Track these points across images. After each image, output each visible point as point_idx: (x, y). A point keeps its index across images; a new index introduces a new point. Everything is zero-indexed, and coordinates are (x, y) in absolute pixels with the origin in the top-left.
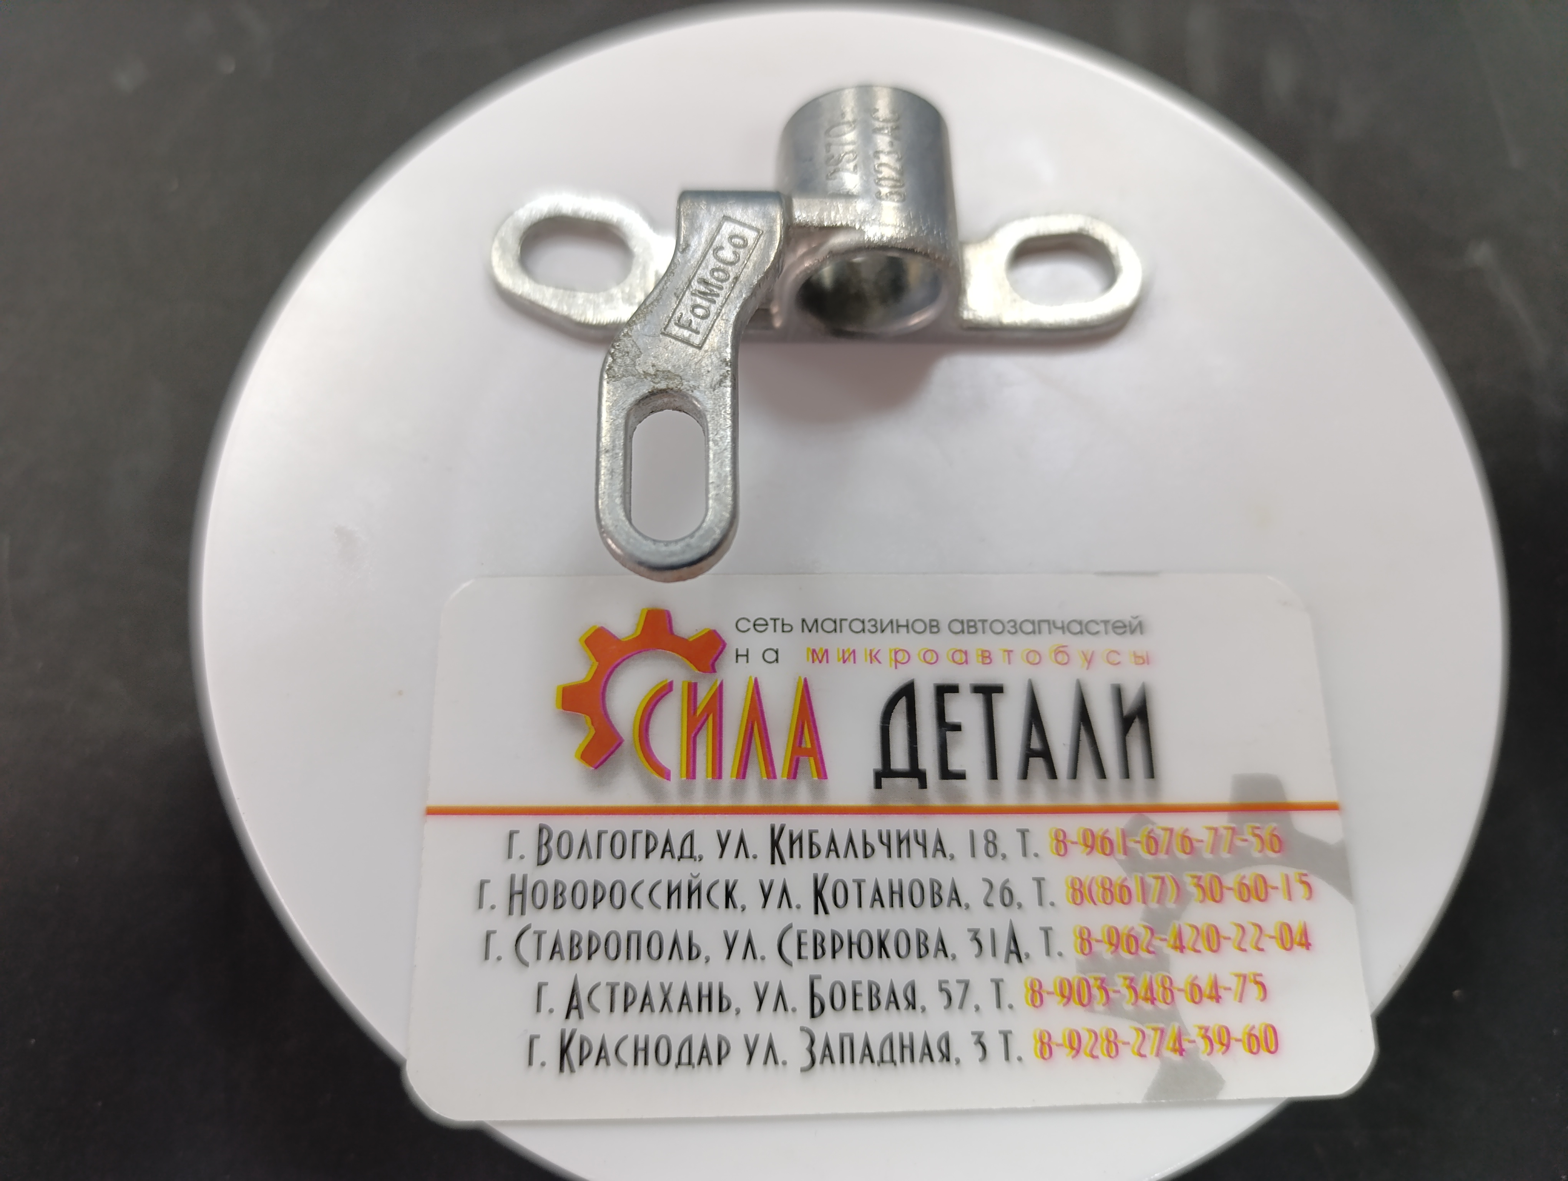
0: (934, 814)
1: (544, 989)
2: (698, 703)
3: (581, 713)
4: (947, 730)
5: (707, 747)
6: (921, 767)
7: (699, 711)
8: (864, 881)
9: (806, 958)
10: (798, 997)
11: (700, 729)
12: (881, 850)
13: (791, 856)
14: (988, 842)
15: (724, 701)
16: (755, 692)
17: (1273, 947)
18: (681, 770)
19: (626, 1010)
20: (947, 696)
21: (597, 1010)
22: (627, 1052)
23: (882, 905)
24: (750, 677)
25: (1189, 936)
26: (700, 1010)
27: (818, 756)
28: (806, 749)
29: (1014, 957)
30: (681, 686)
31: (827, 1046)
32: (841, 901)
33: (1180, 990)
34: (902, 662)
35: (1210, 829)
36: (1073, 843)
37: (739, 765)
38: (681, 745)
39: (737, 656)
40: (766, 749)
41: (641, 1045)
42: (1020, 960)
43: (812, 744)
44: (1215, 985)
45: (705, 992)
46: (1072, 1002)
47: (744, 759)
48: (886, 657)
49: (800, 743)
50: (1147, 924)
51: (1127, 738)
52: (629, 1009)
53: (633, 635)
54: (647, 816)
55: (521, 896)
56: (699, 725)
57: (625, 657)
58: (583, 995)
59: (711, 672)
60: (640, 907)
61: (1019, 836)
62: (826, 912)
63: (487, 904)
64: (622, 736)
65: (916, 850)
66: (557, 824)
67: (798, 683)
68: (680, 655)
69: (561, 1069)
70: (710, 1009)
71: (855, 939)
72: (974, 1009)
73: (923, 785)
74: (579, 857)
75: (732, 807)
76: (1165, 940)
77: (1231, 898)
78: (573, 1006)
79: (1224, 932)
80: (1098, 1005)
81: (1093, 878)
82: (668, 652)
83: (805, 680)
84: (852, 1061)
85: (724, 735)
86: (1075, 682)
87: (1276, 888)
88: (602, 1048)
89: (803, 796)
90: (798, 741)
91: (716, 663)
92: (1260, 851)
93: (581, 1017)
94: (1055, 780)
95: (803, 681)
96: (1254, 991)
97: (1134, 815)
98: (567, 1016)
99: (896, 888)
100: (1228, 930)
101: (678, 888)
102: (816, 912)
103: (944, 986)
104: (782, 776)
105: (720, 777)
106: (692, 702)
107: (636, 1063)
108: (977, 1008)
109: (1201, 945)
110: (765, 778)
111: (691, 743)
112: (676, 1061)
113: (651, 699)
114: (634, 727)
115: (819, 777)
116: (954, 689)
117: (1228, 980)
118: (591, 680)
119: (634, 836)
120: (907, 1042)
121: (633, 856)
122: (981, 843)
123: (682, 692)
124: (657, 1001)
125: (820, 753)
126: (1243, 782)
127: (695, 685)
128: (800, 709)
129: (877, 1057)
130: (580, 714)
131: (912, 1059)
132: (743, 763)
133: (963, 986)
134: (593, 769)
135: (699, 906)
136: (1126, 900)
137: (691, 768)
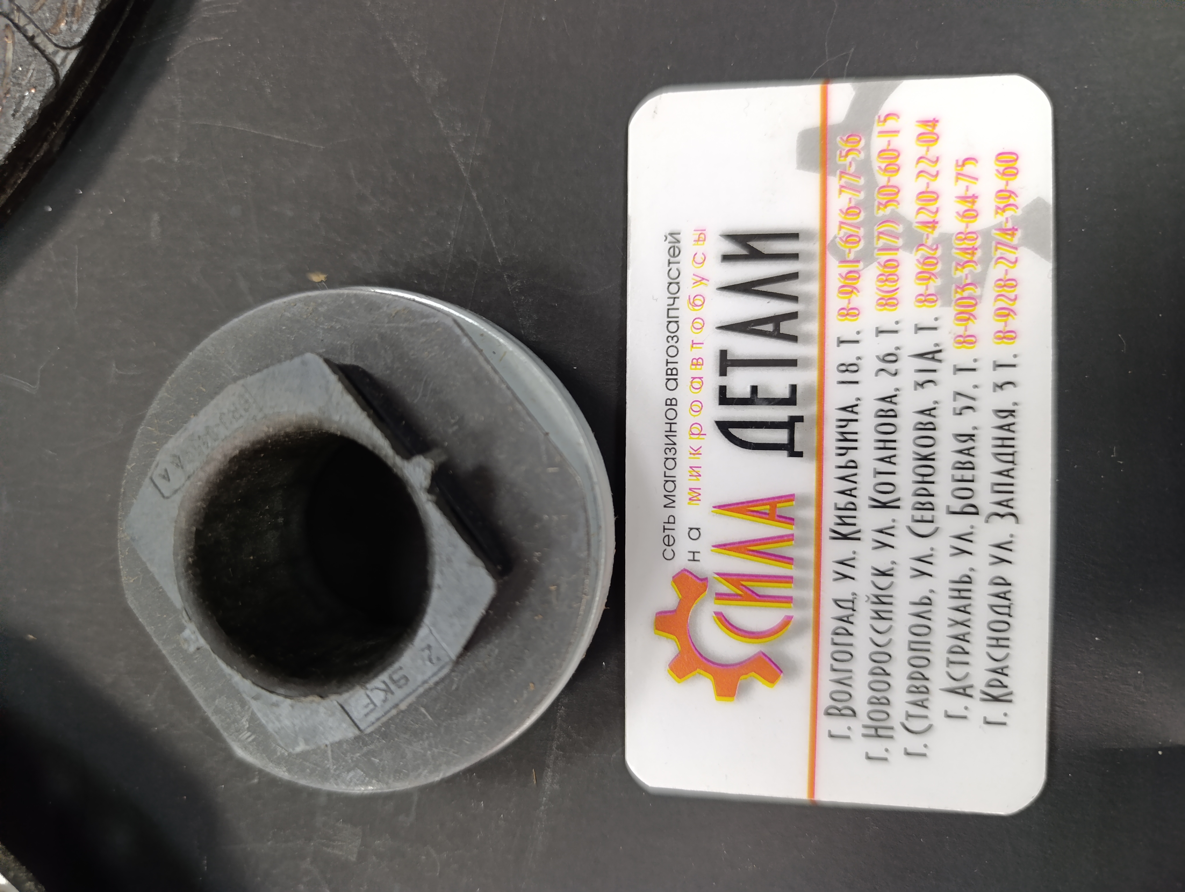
0: (824, 411)
1: (950, 713)
2: (732, 592)
3: (737, 683)
4: (757, 398)
5: (767, 587)
6: (786, 419)
7: (739, 592)
8: (875, 469)
9: (933, 516)
10: (962, 524)
11: (753, 592)
12: (852, 455)
13: (854, 525)
14: (847, 370)
15: (731, 572)
16: (724, 547)
17: (935, 150)
18: (786, 608)
19: (967, 653)
20: (729, 395)
21: (967, 675)
22: (998, 653)
23: (895, 456)
24: (712, 551)
25: (925, 216)
26: (969, 598)
27: (776, 500)
28: (770, 510)
29: (938, 356)
30: (719, 605)
31: (1000, 503)
32: (889, 488)
33: (967, 226)
34: (700, 430)
35: (840, 192)
36: (849, 303)
37: (782, 562)
38: (766, 607)
39: (694, 560)
40: (770, 540)
41: (994, 642)
42: (940, 351)
43: (766, 504)
44: (964, 198)
45: (956, 594)
46: (973, 313)
47: (778, 558)
48: (696, 443)
49: (765, 514)
50: (915, 249)
51: (766, 253)
52: (967, 650)
53: (676, 642)
54: (820, 635)
55: (879, 730)
56: (750, 593)
57: (693, 648)
58: (954, 684)
59: (707, 582)
60: (890, 640)
61: (843, 345)
62: (898, 500)
63: (884, 755)
64: (757, 651)
65: (852, 427)
66: (825, 702)
67: (717, 513)
68: (692, 605)
69: (1010, 701)
70: (969, 590)
71: (920, 479)
72: (976, 389)
73: (800, 419)
74: (850, 686)
75: (815, 569)
76: (928, 235)
77: (897, 179)
78: (963, 692)
79: (923, 188)
80: (977, 292)
81: (878, 289)
82: (690, 615)
83: (714, 507)
84: (1012, 485)
85: (758, 574)
86: (719, 291)
87: (889, 141)
88: (995, 671)
89: (809, 514)
90: (764, 516)
91: (700, 577)
92: (860, 153)
93: (971, 686)
94: (799, 313)
95: (715, 509)
96: (969, 168)
97: (828, 252)
98: (971, 696)
99: (881, 445)
100: (921, 184)
101: (876, 612)
102: (898, 507)
103: (958, 412)
104: (792, 529)
105: (791, 578)
106: (731, 597)
107: (1007, 647)
108: (976, 387)
109: (933, 207)
110: (793, 542)
111: (764, 599)
112: (1007, 616)
113: (728, 629)
114: (750, 642)
115: (794, 501)
116: (723, 390)
117: (960, 189)
118: (712, 675)
119: (836, 644)
120: (999, 442)
121: (851, 645)
122: (848, 377)
123: (723, 604)
124: (960, 630)
125: (774, 498)
126: (804, 163)
127: (717, 594)
128: (738, 513)
129: (1010, 466)
130: (739, 683)
131: (1013, 439)
132: (781, 559)
133: (958, 397)
134: (782, 675)
135: (891, 596)
136: (895, 264)
137: (784, 600)
